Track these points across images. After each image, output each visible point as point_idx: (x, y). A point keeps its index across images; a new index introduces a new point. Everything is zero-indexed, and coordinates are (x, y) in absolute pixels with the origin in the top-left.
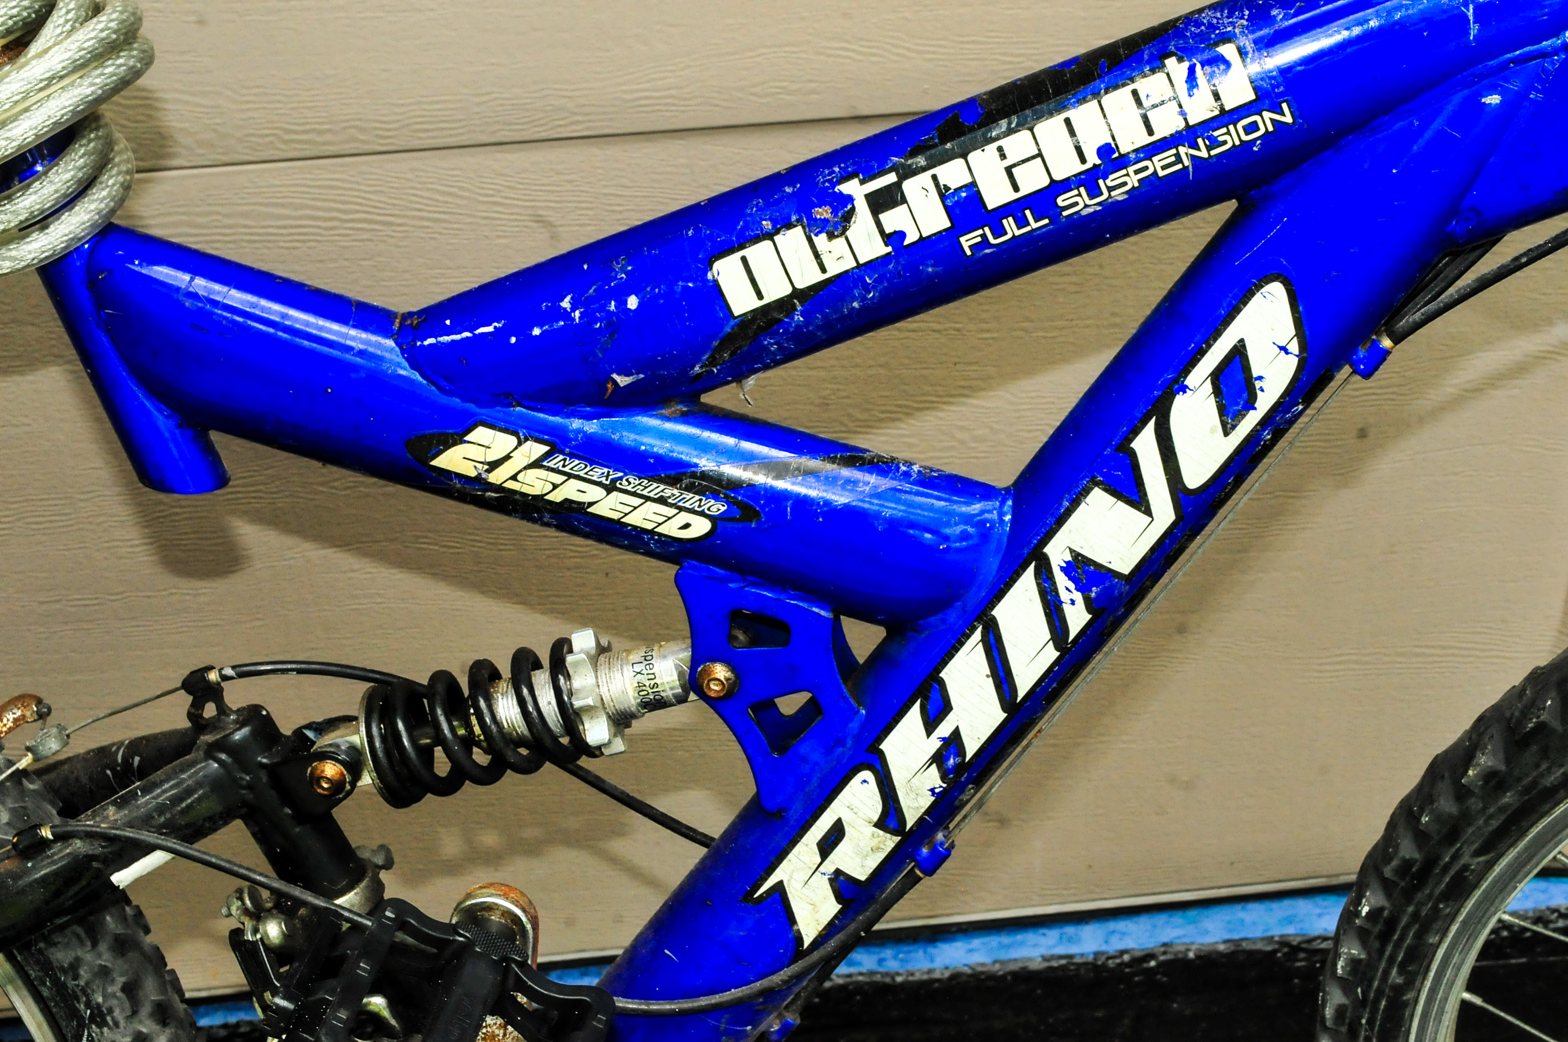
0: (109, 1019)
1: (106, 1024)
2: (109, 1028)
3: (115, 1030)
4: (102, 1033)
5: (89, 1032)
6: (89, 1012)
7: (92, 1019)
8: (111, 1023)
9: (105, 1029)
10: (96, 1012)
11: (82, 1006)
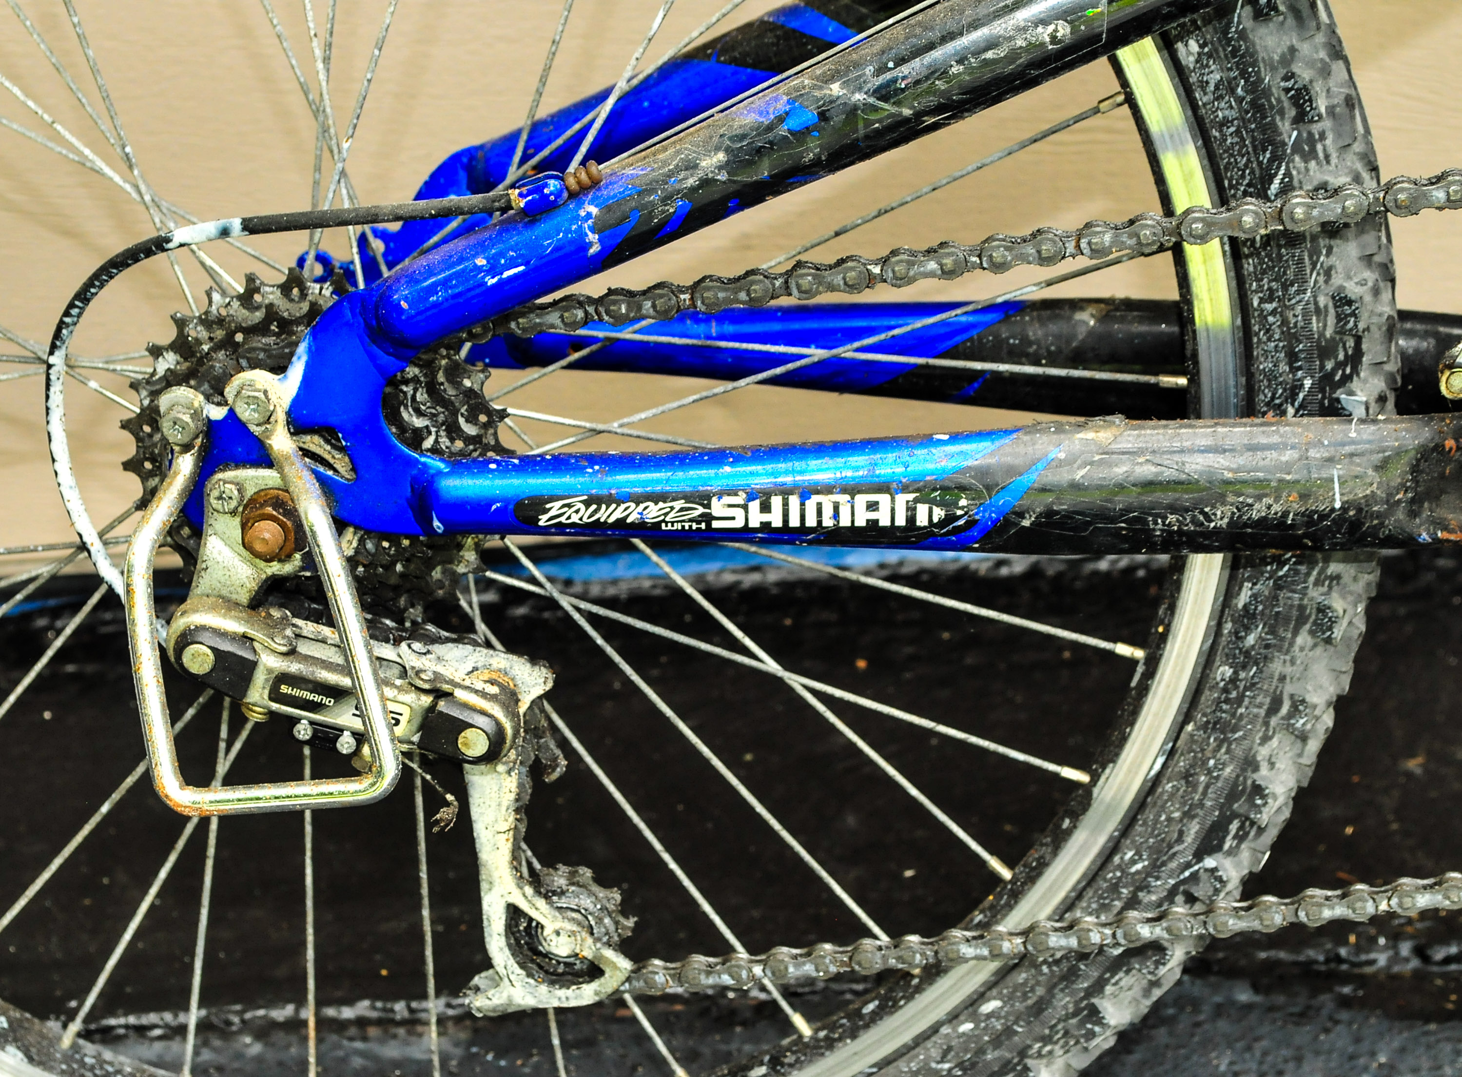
0: (1319, 147)
1: (1316, 157)
2: (1319, 163)
3: (1325, 167)
4: (1307, 170)
5: (1288, 169)
6: (1295, 133)
7: (1297, 148)
8: (1321, 155)
9: (1313, 164)
10: (1305, 135)
11: (1287, 124)
